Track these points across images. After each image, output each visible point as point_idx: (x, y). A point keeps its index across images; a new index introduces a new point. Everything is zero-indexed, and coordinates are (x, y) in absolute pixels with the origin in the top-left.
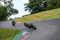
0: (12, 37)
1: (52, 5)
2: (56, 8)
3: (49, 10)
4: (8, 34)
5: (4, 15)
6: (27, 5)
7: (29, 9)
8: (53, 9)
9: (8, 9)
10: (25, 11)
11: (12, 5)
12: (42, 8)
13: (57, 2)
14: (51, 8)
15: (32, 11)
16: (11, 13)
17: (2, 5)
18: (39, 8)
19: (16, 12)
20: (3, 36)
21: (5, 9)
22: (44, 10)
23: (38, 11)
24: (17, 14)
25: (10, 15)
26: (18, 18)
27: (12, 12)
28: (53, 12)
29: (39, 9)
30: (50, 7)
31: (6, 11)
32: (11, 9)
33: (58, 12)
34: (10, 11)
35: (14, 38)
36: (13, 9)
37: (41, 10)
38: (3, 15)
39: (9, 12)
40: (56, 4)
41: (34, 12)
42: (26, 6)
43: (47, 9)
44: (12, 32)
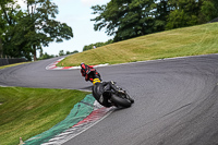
0: (61, 111)
1: (186, 12)
2: (197, 23)
3: (175, 27)
4: (47, 104)
5: (26, 42)
6: (100, 9)
7: (108, 23)
8: (186, 25)
9: (40, 23)
10: (96, 29)
11: (53, 9)
12: (150, 20)
13: (200, 4)
14: (182, 23)
15: (116, 29)
16: (48, 35)
17: (18, 10)
18: (141, 21)
19: (66, 32)
20: (29, 108)
21: (29, 21)
22: (158, 27)
23: (137, 30)
24: (68, 38)
25: (46, 41)
26: (68, 53)
27: (51, 33)
28: (188, 35)
29: (141, 25)
30: (177, 20)
31: (33, 29)
32: (48, 21)
33: (205, 36)
34: (46, 31)
35: (68, 113)
36: (55, 23)
37: (148, 27)
38: (22, 41)
39: (42, 31)
40: (198, 8)
41: (125, 33)
42: (98, 15)
43: (169, 24)
44: (58, 96)
